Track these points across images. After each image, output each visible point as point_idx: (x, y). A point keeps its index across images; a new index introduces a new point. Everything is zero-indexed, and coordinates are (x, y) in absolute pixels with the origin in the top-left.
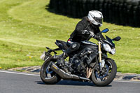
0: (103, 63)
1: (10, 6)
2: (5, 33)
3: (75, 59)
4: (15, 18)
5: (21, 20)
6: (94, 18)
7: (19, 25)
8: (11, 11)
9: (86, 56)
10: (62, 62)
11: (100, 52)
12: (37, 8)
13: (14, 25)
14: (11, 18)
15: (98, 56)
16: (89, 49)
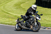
0: (36, 24)
1: (22, 3)
2: (19, 13)
3: (27, 22)
4: (23, 7)
5: (25, 8)
6: (34, 7)
7: (25, 10)
8: (22, 5)
9: (30, 21)
10: (22, 23)
11: (35, 20)
12: (31, 4)
13: (23, 10)
14: (22, 8)
15: (34, 21)
16: (31, 18)
